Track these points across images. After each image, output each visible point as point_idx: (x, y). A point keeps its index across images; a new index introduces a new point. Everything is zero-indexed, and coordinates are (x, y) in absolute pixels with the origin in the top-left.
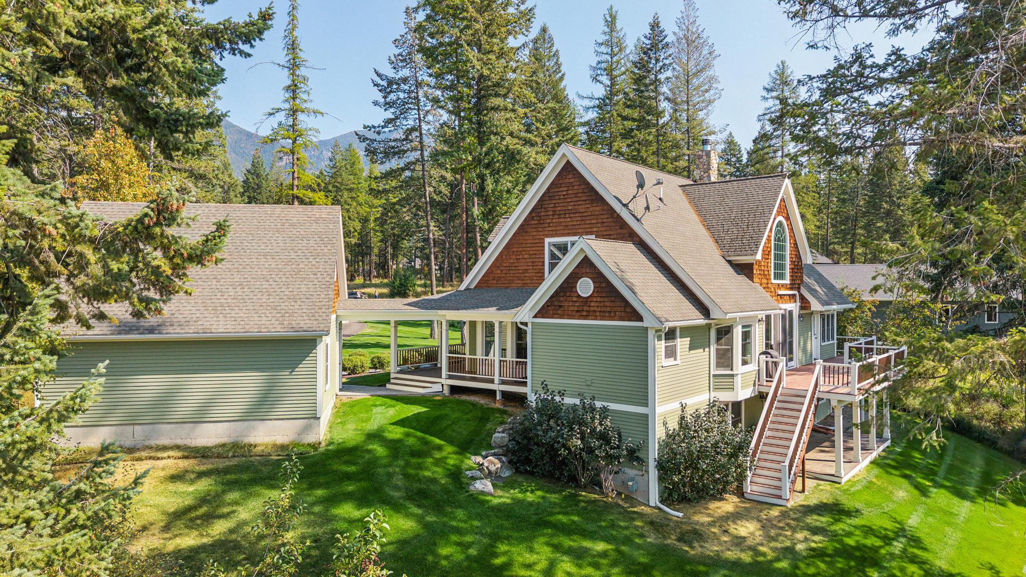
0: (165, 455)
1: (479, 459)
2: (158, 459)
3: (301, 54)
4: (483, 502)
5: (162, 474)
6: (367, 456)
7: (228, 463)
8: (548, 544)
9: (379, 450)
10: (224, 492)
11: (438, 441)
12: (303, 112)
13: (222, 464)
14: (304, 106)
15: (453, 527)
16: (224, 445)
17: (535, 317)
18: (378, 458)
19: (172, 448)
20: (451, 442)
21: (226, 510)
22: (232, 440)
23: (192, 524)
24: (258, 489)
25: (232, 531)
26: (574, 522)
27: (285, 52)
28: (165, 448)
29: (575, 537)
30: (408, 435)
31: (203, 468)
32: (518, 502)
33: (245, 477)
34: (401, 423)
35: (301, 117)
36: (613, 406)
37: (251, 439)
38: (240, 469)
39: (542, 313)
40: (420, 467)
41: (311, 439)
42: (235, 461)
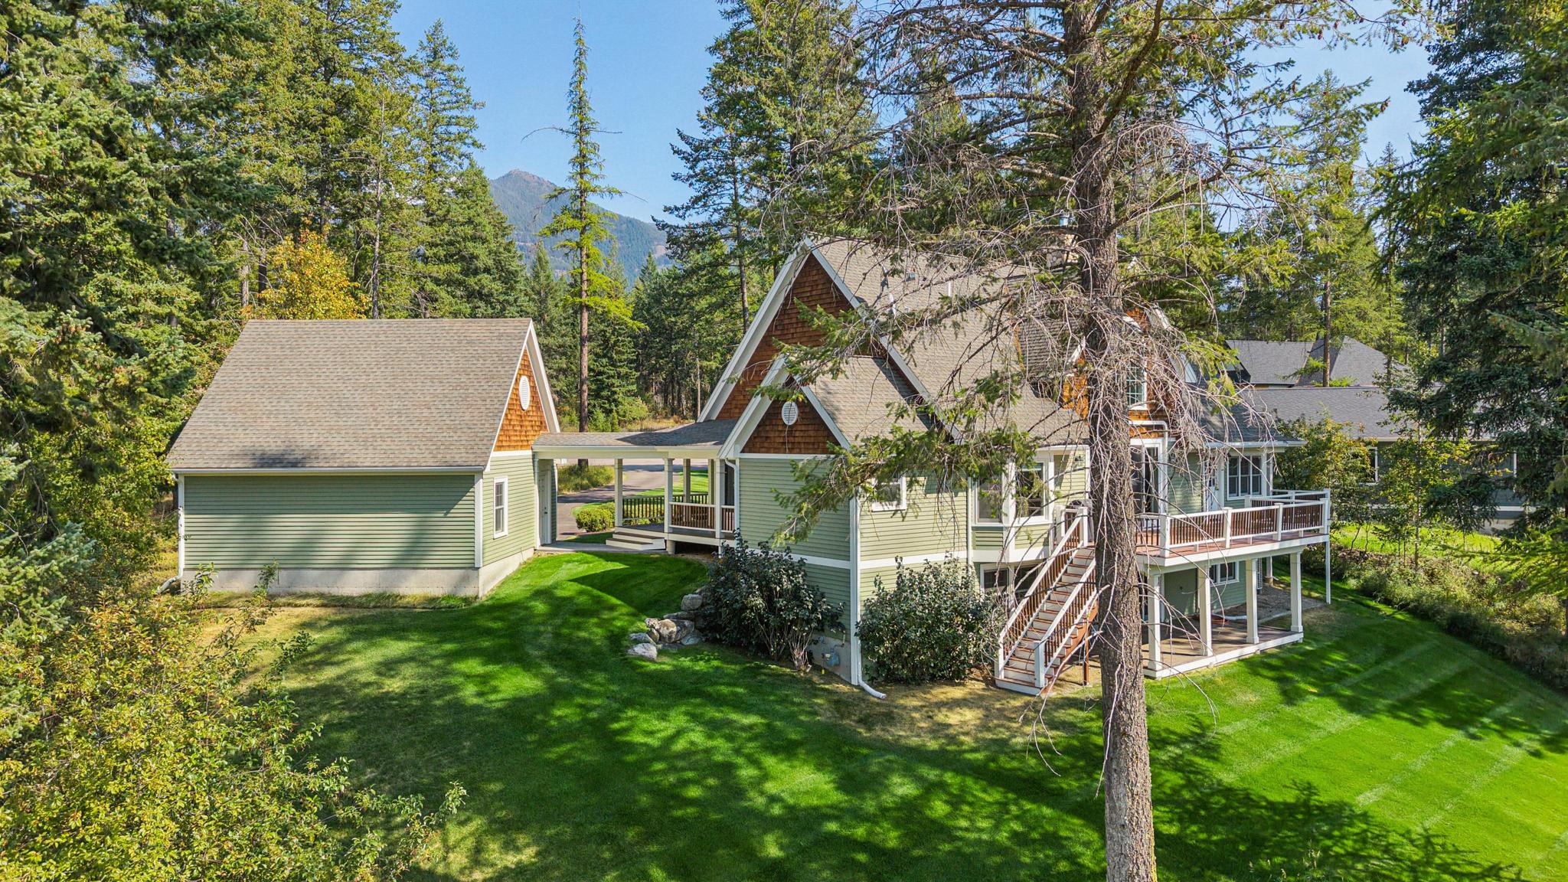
0: (304, 602)
1: (655, 622)
2: (296, 606)
3: (590, 115)
4: (635, 667)
5: (295, 621)
6: (523, 613)
7: (366, 613)
8: (686, 713)
9: (540, 607)
10: (349, 641)
11: (614, 600)
12: (594, 191)
13: (358, 614)
14: (594, 183)
15: (583, 689)
16: (367, 596)
17: (743, 451)
18: (534, 616)
19: (313, 596)
20: (629, 602)
21: (341, 657)
22: (381, 591)
23: (304, 669)
24: (385, 640)
25: (340, 678)
26: (735, 694)
27: (571, 112)
28: (306, 596)
29: (725, 709)
30: (581, 593)
31: (338, 617)
32: (680, 671)
33: (377, 627)
34: (581, 580)
35: (592, 199)
36: (811, 560)
37: (402, 590)
38: (375, 619)
39: (749, 447)
40: (578, 627)
41: (468, 592)
42: (374, 612)
